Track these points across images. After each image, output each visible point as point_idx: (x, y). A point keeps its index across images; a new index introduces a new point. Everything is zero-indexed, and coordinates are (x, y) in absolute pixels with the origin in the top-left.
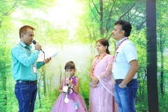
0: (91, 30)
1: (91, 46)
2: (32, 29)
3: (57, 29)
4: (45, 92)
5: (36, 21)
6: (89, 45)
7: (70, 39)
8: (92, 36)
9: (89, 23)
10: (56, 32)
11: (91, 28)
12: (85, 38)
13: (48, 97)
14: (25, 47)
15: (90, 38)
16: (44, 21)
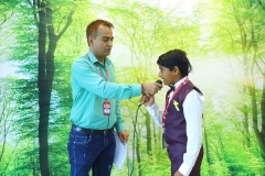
0: (247, 25)
1: (246, 59)
2: (109, 25)
3: (174, 25)
4: (149, 148)
5: (136, 10)
6: (241, 58)
7: (201, 44)
8: (249, 38)
9: (243, 10)
10: (173, 30)
11: (247, 21)
12: (233, 43)
13: (155, 159)
14: (96, 64)
15: (244, 42)
16: (151, 10)
